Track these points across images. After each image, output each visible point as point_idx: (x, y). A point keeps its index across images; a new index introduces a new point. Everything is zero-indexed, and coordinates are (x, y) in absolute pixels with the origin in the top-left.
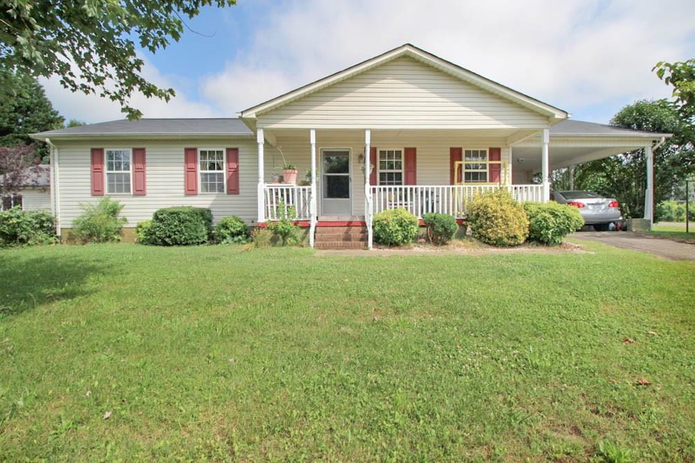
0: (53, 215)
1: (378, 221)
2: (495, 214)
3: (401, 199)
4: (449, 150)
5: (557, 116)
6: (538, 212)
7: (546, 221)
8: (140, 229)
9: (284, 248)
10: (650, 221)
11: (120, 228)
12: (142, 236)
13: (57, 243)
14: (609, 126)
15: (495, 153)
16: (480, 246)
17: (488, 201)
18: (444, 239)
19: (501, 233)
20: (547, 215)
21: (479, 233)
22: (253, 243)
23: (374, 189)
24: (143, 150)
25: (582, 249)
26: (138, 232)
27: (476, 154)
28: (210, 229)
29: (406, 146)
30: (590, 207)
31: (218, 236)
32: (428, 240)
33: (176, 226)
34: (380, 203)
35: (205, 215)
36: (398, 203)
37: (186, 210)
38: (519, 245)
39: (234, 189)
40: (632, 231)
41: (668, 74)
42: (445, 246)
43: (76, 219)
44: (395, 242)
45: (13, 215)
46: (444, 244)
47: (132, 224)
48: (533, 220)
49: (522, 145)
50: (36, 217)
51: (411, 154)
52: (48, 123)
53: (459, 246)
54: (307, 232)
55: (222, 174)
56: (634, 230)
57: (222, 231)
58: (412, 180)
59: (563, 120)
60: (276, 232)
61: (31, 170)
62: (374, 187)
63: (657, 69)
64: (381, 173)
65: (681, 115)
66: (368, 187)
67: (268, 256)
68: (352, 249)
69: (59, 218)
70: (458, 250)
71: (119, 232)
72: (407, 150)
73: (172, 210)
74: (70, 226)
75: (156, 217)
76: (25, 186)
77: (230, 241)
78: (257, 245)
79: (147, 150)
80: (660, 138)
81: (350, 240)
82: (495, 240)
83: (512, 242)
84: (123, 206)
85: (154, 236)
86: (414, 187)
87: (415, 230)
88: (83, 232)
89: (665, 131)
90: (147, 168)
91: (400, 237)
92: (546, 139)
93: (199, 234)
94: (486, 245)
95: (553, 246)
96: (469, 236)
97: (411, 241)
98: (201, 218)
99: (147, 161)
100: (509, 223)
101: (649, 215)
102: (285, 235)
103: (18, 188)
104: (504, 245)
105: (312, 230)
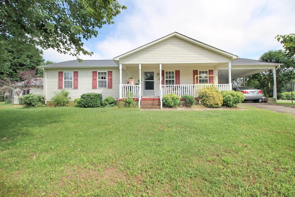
0: (44, 96)
1: (164, 98)
2: (209, 95)
3: (173, 90)
4: (193, 71)
5: (234, 58)
6: (226, 95)
7: (229, 98)
8: (76, 102)
9: (129, 108)
10: (276, 98)
11: (68, 101)
12: (76, 104)
13: (45, 106)
14: (258, 61)
15: (211, 72)
16: (204, 107)
17: (207, 91)
18: (190, 105)
19: (212, 102)
20: (230, 96)
21: (204, 103)
22: (118, 106)
23: (163, 86)
24: (77, 72)
25: (244, 109)
26: (75, 102)
27: (203, 72)
28: (101, 102)
29: (176, 70)
30: (250, 93)
31: (104, 104)
32: (183, 105)
33: (89, 100)
34: (165, 92)
35: (99, 96)
36: (172, 91)
37: (93, 94)
38: (219, 107)
39: (110, 87)
40: (268, 102)
41: (282, 39)
42: (190, 108)
43: (52, 97)
44: (171, 106)
45: (30, 96)
46: (190, 107)
47: (73, 99)
48: (224, 98)
49: (222, 69)
50: (38, 97)
51: (178, 73)
52: (38, 62)
53: (196, 108)
54: (138, 103)
55: (106, 81)
56: (269, 102)
57: (106, 102)
58: (178, 82)
59: (236, 59)
60: (126, 102)
61: (34, 80)
62: (163, 85)
63: (277, 38)
64: (166, 80)
65: (288, 56)
66: (161, 85)
67: (123, 111)
68: (154, 108)
69: (46, 97)
70: (195, 109)
71: (68, 102)
72: (176, 71)
73: (87, 95)
74: (50, 100)
75: (82, 97)
76: (32, 86)
77: (109, 106)
78: (119, 107)
79: (79, 72)
80: (278, 65)
81: (154, 105)
82: (209, 105)
83: (216, 106)
84: (69, 93)
85: (81, 104)
86: (178, 85)
87: (179, 101)
88: (55, 102)
89: (280, 63)
90: (78, 79)
91: (173, 104)
92: (230, 66)
93: (98, 103)
94: (206, 107)
95: (232, 108)
96: (200, 104)
97: (177, 106)
98: (98, 97)
99: (79, 76)
100: (215, 99)
101: (275, 96)
102: (129, 103)
103: (29, 87)
104: (213, 107)
105: (139, 101)
